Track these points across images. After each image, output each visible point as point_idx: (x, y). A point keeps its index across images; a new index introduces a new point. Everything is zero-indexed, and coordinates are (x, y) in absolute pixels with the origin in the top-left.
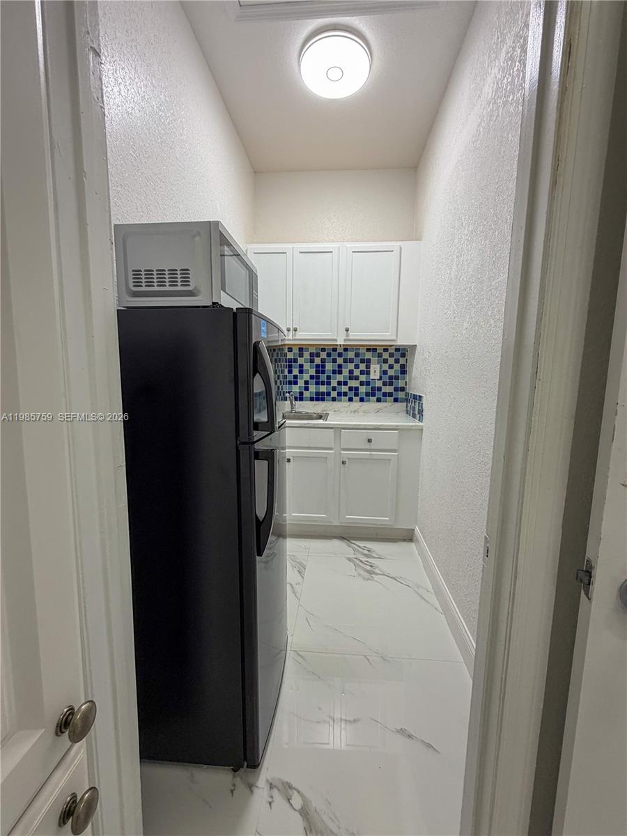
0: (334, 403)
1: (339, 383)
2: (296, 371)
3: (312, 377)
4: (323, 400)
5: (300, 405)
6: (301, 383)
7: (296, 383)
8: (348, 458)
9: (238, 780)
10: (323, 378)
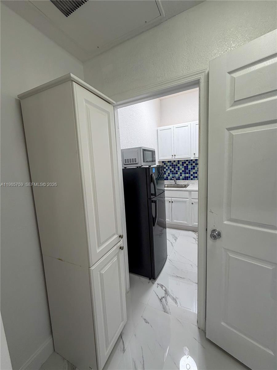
0: (192, 180)
1: (194, 173)
2: (177, 169)
3: (183, 171)
4: (187, 179)
5: (179, 182)
6: (179, 173)
7: (177, 173)
8: (194, 202)
9: (150, 281)
10: (187, 171)
